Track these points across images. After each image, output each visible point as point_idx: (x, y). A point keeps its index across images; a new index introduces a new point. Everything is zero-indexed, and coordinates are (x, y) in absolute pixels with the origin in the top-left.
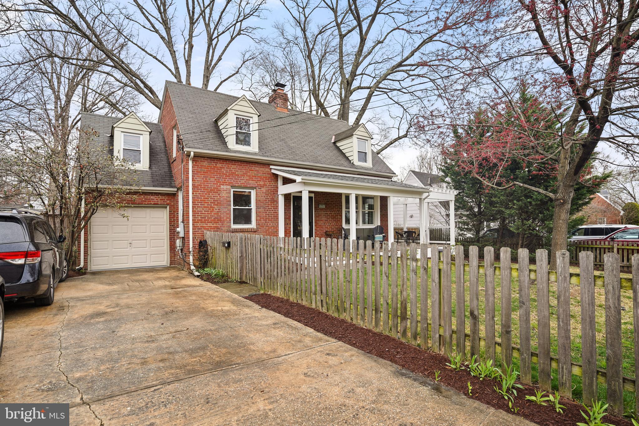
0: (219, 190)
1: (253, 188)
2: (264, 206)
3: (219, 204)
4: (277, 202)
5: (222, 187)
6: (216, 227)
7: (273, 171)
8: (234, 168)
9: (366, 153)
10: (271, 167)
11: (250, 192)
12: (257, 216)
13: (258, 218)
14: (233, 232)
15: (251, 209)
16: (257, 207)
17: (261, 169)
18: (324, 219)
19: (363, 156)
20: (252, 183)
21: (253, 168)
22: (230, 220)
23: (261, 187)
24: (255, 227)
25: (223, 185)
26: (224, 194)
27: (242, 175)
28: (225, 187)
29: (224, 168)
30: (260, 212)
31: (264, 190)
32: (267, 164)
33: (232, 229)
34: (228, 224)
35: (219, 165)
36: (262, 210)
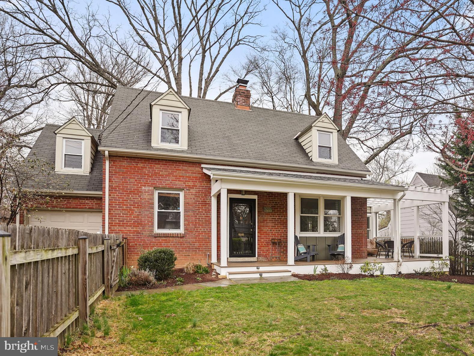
0: (140, 192)
1: (181, 190)
2: (194, 209)
3: (140, 206)
4: (210, 205)
5: (143, 188)
6: (135, 231)
7: (205, 171)
8: (157, 168)
9: (330, 148)
10: (203, 166)
11: (179, 194)
12: (185, 220)
13: (186, 222)
14: (155, 237)
15: (180, 212)
16: (185, 211)
17: (190, 168)
18: (270, 224)
19: (325, 150)
20: (179, 184)
21: (180, 168)
22: (153, 224)
23: (190, 188)
24: (183, 233)
25: (145, 186)
26: (146, 196)
27: (167, 176)
28: (147, 188)
29: (146, 168)
30: (188, 216)
31: (193, 191)
32: (197, 163)
33: (155, 234)
34: (151, 228)
35: (140, 165)
36: (190, 213)
